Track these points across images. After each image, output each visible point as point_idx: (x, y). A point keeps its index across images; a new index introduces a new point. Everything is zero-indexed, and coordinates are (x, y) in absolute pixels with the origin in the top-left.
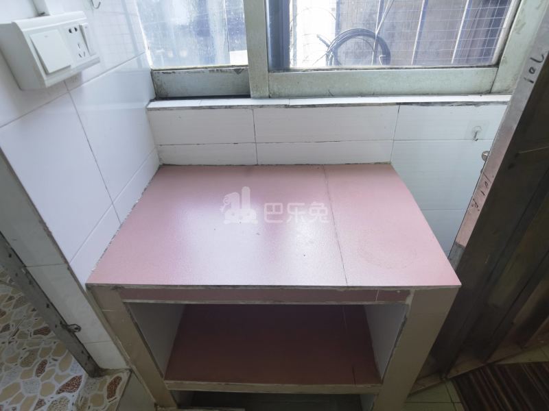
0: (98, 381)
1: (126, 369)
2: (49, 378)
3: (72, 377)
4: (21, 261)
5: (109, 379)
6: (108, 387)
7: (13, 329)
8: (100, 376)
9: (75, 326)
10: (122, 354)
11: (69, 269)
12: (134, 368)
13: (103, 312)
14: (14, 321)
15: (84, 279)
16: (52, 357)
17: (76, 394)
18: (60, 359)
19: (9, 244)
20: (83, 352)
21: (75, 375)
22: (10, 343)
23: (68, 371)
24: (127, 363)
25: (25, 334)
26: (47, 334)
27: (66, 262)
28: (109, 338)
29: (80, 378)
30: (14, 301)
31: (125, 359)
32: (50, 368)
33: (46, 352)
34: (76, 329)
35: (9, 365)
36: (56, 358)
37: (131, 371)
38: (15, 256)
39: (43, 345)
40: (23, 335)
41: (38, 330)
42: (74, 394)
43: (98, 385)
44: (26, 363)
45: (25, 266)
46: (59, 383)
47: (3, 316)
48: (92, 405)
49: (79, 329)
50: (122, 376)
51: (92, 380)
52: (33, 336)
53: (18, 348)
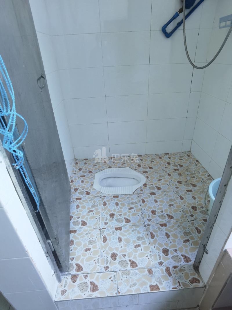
0: (193, 271)
1: (204, 283)
2: (185, 247)
3: (189, 257)
4: (216, 220)
5: (196, 276)
6: (193, 278)
7: (193, 218)
8: (195, 270)
9: (207, 251)
10: (209, 279)
11: (227, 240)
12: (207, 287)
13: (220, 262)
14: (196, 216)
15: (227, 247)
16: (192, 242)
17: (185, 263)
18: (193, 246)
19: (218, 212)
20: (200, 259)
21: (190, 257)
22: (188, 222)
23: (190, 253)
24: (207, 283)
25: (194, 224)
26: (198, 233)
27: (228, 237)
28: (212, 270)
29: (191, 261)
30: (202, 209)
31: (208, 281)
32: (188, 245)
33: (192, 238)
34: (207, 252)
35: (182, 228)
36: (192, 244)
37: (205, 286)
38: (216, 218)
39: (193, 235)
40: (193, 224)
41: (197, 228)
42: (184, 262)
43: (192, 272)
44: (186, 234)
45: (215, 222)
46: (185, 253)
47: (195, 211)
48: (184, 274)
49: (207, 253)
50: (201, 283)
51: (192, 267)
52: (195, 228)
53: (188, 227)
